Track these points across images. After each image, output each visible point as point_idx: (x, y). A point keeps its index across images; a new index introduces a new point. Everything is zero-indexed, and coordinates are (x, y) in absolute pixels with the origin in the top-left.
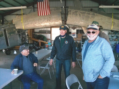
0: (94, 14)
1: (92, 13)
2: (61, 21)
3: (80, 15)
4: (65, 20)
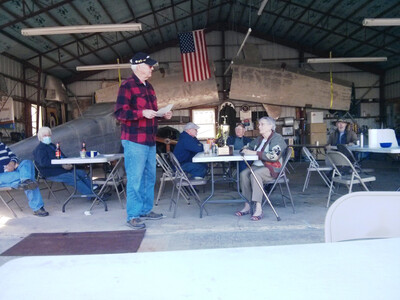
0: (290, 76)
1: (286, 72)
2: (216, 94)
3: (258, 77)
4: (224, 91)
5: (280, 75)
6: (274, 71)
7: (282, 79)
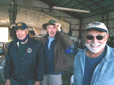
1: (43, 14)
2: (9, 20)
3: (30, 14)
4: (13, 19)
5: (40, 15)
6: (38, 13)
7: (41, 17)
